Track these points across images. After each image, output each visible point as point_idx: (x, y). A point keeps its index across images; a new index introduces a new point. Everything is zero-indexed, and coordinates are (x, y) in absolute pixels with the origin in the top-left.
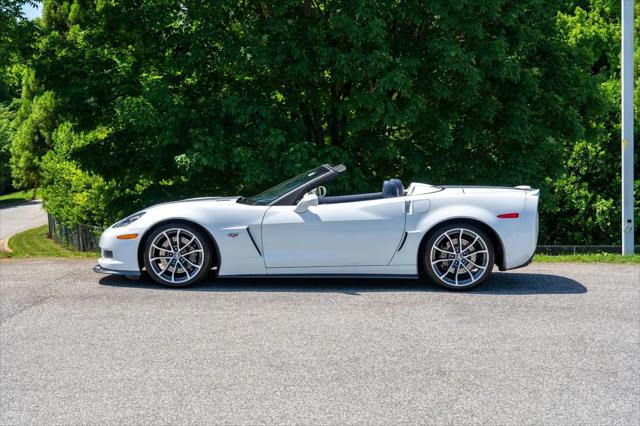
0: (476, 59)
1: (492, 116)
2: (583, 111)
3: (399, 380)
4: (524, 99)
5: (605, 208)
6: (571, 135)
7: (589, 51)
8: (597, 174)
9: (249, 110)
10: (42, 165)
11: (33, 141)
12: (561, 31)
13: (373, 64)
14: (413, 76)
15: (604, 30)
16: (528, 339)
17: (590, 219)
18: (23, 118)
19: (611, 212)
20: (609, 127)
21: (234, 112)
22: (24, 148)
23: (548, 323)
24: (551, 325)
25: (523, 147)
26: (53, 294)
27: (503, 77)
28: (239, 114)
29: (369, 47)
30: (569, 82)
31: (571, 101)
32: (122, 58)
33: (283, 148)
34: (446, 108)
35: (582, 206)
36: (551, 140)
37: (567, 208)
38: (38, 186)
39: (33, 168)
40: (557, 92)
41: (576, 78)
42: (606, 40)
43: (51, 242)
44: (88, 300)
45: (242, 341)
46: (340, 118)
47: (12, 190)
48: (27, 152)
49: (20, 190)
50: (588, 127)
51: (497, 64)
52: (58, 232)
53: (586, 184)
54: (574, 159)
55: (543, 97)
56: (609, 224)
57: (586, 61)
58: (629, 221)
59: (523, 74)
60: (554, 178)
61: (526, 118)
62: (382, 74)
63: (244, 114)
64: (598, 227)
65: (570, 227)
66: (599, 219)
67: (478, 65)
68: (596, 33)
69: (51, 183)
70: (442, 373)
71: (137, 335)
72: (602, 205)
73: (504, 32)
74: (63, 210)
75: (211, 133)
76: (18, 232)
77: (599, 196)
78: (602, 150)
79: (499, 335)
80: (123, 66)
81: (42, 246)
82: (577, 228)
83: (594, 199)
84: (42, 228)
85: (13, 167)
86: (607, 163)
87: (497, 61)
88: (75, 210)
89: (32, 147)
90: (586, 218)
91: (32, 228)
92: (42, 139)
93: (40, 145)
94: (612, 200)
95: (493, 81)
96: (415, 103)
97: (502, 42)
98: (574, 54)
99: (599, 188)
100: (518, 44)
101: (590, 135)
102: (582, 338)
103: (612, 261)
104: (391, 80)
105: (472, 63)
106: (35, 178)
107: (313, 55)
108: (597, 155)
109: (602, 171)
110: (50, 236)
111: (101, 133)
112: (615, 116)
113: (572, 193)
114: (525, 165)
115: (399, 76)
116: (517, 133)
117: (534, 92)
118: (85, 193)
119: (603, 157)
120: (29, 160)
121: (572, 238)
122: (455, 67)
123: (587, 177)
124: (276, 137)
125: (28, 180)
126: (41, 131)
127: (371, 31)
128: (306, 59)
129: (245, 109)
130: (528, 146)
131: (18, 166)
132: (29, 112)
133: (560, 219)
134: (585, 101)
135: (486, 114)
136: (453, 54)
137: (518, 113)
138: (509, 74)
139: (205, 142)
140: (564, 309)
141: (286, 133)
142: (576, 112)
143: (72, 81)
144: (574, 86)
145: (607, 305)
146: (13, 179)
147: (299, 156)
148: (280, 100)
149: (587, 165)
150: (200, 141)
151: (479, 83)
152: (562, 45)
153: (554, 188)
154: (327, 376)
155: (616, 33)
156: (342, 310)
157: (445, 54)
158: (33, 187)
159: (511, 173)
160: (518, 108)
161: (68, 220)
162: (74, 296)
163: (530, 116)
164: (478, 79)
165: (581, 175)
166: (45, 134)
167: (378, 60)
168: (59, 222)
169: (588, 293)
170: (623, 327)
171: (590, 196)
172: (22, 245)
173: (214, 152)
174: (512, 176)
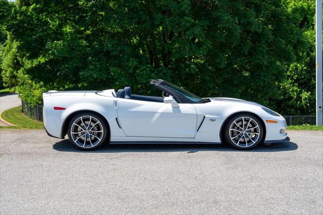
0: (238, 21)
1: (247, 51)
2: (295, 47)
3: (192, 208)
4: (264, 42)
5: (306, 97)
6: (289, 60)
7: (298, 15)
8: (302, 79)
9: (119, 48)
10: (18, 75)
11: (14, 63)
12: (284, 5)
13: (183, 23)
14: (205, 30)
15: (305, 4)
16: (265, 179)
17: (299, 102)
18: (8, 51)
19: (310, 99)
20: (308, 55)
21: (111, 49)
22: (9, 66)
23: (276, 169)
24: (278, 169)
25: (263, 67)
26: (7, 152)
27: (253, 30)
28: (114, 50)
29: (182, 15)
30: (287, 32)
31: (289, 42)
32: (52, 20)
33: (136, 68)
34: (223, 47)
35: (295, 95)
36: (278, 63)
37: (287, 96)
38: (17, 85)
39: (13, 77)
40: (282, 38)
41: (292, 30)
42: (306, 9)
43: (23, 114)
44: (25, 155)
45: (105, 182)
46: (166, 52)
47: (4, 88)
48: (10, 69)
49: (7, 88)
50: (297, 55)
51: (249, 23)
52: (26, 109)
53: (296, 84)
54: (290, 71)
55: (274, 40)
56: (308, 105)
57: (297, 21)
58: (320, 107)
59: (263, 28)
60: (280, 82)
61: (265, 51)
62: (188, 29)
63: (116, 50)
64: (302, 106)
65: (288, 106)
66: (303, 102)
67: (239, 24)
68: (302, 5)
69: (23, 84)
70: (215, 202)
71: (47, 178)
72: (305, 95)
73: (253, 6)
74: (29, 98)
75: (99, 60)
76: (7, 109)
77: (303, 91)
78: (305, 66)
79: (249, 177)
80: (53, 24)
81: (18, 116)
82: (292, 106)
83: (301, 92)
84: (18, 107)
85: (4, 76)
86: (307, 73)
87: (250, 22)
88: (34, 99)
89: (13, 66)
90: (297, 102)
91: (14, 107)
92: (18, 62)
93: (17, 65)
94: (310, 93)
95: (248, 32)
96: (206, 45)
97: (252, 12)
98: (290, 17)
99: (303, 86)
100: (261, 12)
101: (299, 59)
102: (295, 179)
103: (311, 129)
104: (193, 32)
105: (236, 23)
106: (14, 82)
107: (152, 19)
108: (302, 69)
109: (305, 77)
110: (22, 111)
111: (42, 60)
112: (312, 48)
113: (290, 89)
114: (265, 76)
115: (197, 30)
116: (260, 59)
117: (269, 38)
118: (39, 90)
119: (305, 70)
120: (12, 72)
121: (290, 111)
122: (227, 25)
123: (297, 80)
124: (133, 62)
125: (11, 83)
126: (18, 57)
127: (182, 6)
128: (148, 21)
129: (117, 47)
130: (267, 67)
131: (6, 75)
132: (11, 48)
133: (284, 102)
134: (296, 42)
135: (244, 50)
136: (226, 18)
137: (261, 49)
138: (256, 28)
139: (95, 65)
140: (285, 159)
141: (138, 60)
142: (291, 49)
143: (26, 33)
144: (291, 34)
145: (309, 157)
146: (3, 82)
147: (145, 72)
148: (135, 42)
149: (298, 74)
150: (93, 64)
151: (240, 33)
152: (284, 12)
153: (280, 86)
154: (151, 206)
155: (312, 5)
156: (164, 161)
157: (222, 18)
158: (14, 86)
159: (257, 80)
160: (261, 46)
161: (31, 103)
162: (18, 153)
163: (267, 50)
164: (240, 31)
165: (294, 79)
166: (20, 59)
167: (186, 22)
168: (27, 104)
169: (298, 149)
170: (318, 171)
171: (298, 90)
172: (8, 116)
173: (100, 70)
174: (257, 82)
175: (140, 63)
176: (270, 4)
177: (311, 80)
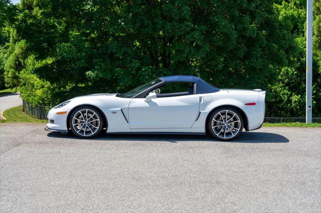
0: (235, 26)
1: (242, 54)
2: (287, 52)
3: (198, 187)
4: (258, 46)
5: (296, 100)
6: (280, 63)
7: (289, 22)
8: (293, 83)
9: (122, 50)
10: (20, 75)
11: (16, 64)
12: (276, 13)
13: (184, 28)
14: (203, 34)
15: (296, 12)
16: (261, 165)
17: (289, 105)
18: (11, 53)
19: (299, 102)
20: (299, 60)
21: (115, 51)
22: (11, 67)
23: (270, 158)
24: (272, 158)
25: (257, 69)
26: (25, 141)
27: (248, 35)
28: (117, 52)
29: (182, 20)
30: (280, 38)
31: (281, 47)
32: (60, 24)
33: (139, 69)
34: (220, 50)
35: (285, 98)
36: (271, 66)
37: (278, 99)
38: (18, 85)
39: (15, 77)
40: (274, 43)
41: (284, 36)
42: (297, 17)
43: (24, 114)
44: (42, 144)
45: (119, 166)
46: (167, 55)
47: (5, 88)
48: (12, 70)
49: (9, 88)
50: (289, 60)
51: (245, 29)
52: (28, 109)
53: (287, 88)
54: (282, 75)
55: (267, 45)
56: (298, 107)
57: (288, 27)
58: (310, 107)
59: (257, 34)
60: (272, 85)
61: (259, 55)
62: (188, 33)
63: (120, 52)
64: (293, 109)
65: (279, 109)
66: (293, 105)
67: (236, 29)
68: (292, 14)
69: (24, 84)
70: (218, 183)
71: (67, 162)
72: (295, 98)
73: (248, 13)
74: (30, 98)
75: (104, 61)
76: (8, 108)
77: (294, 94)
78: (295, 71)
79: (247, 164)
80: (61, 28)
81: (20, 115)
82: (283, 109)
83: (291, 95)
84: (20, 107)
85: (6, 76)
86: (298, 78)
88: (36, 98)
89: (15, 67)
90: (287, 104)
91: (15, 106)
92: (20, 63)
93: (19, 66)
94: (300, 96)
95: (243, 37)
96: (204, 48)
97: (247, 18)
98: (282, 24)
99: (294, 90)
100: (255, 19)
101: (290, 64)
102: (287, 166)
103: (301, 126)
104: (192, 36)
105: (232, 28)
106: (16, 82)
107: (154, 23)
108: (293, 74)
109: (295, 81)
110: (24, 111)
111: (49, 61)
112: (302, 54)
113: (280, 92)
114: (258, 78)
115: (197, 34)
116: (254, 62)
117: (263, 42)
118: (41, 90)
119: (296, 75)
120: (14, 73)
121: (280, 113)
122: (224, 30)
123: (288, 84)
124: (136, 63)
125: (13, 83)
126: (20, 59)
127: (183, 12)
128: (151, 25)
129: (120, 50)
130: (261, 70)
131: (8, 76)
132: (13, 50)
133: (274, 104)
134: (288, 48)
135: (240, 53)
136: (223, 24)
137: (255, 53)
138: (251, 34)
139: (101, 65)
140: (278, 150)
141: (140, 62)
142: (283, 53)
143: (35, 35)
144: (283, 40)
145: (299, 149)
146: (5, 83)
147: (147, 73)
148: (138, 45)
149: (288, 78)
150: (98, 65)
151: (236, 38)
152: (276, 20)
153: (272, 89)
154: (161, 184)
155: (303, 14)
156: (169, 150)
157: (220, 24)
158: (15, 86)
159: (251, 82)
160: (255, 50)
161: (32, 103)
162: (35, 142)
163: (261, 54)
164: (236, 36)
165: (285, 83)
166: (22, 61)
167: (186, 26)
168: (28, 104)
169: (290, 142)
170: (308, 160)
171: (289, 93)
172: (10, 115)
173: (105, 70)
174: (251, 83)
175: (142, 64)
176: (264, 11)
177: (301, 84)
